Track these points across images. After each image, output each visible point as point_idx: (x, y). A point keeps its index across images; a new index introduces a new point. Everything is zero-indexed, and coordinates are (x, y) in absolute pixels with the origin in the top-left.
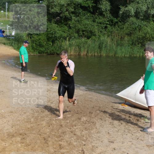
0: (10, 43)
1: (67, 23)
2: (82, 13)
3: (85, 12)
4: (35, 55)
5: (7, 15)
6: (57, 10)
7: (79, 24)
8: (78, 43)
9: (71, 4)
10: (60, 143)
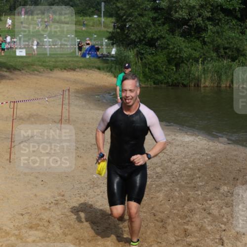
0: (107, 68)
1: (199, 35)
2: (223, 19)
3: (228, 18)
4: (147, 87)
5: (104, 22)
6: (183, 14)
7: (219, 38)
8: (217, 68)
9: (206, 5)
10: (186, 227)
